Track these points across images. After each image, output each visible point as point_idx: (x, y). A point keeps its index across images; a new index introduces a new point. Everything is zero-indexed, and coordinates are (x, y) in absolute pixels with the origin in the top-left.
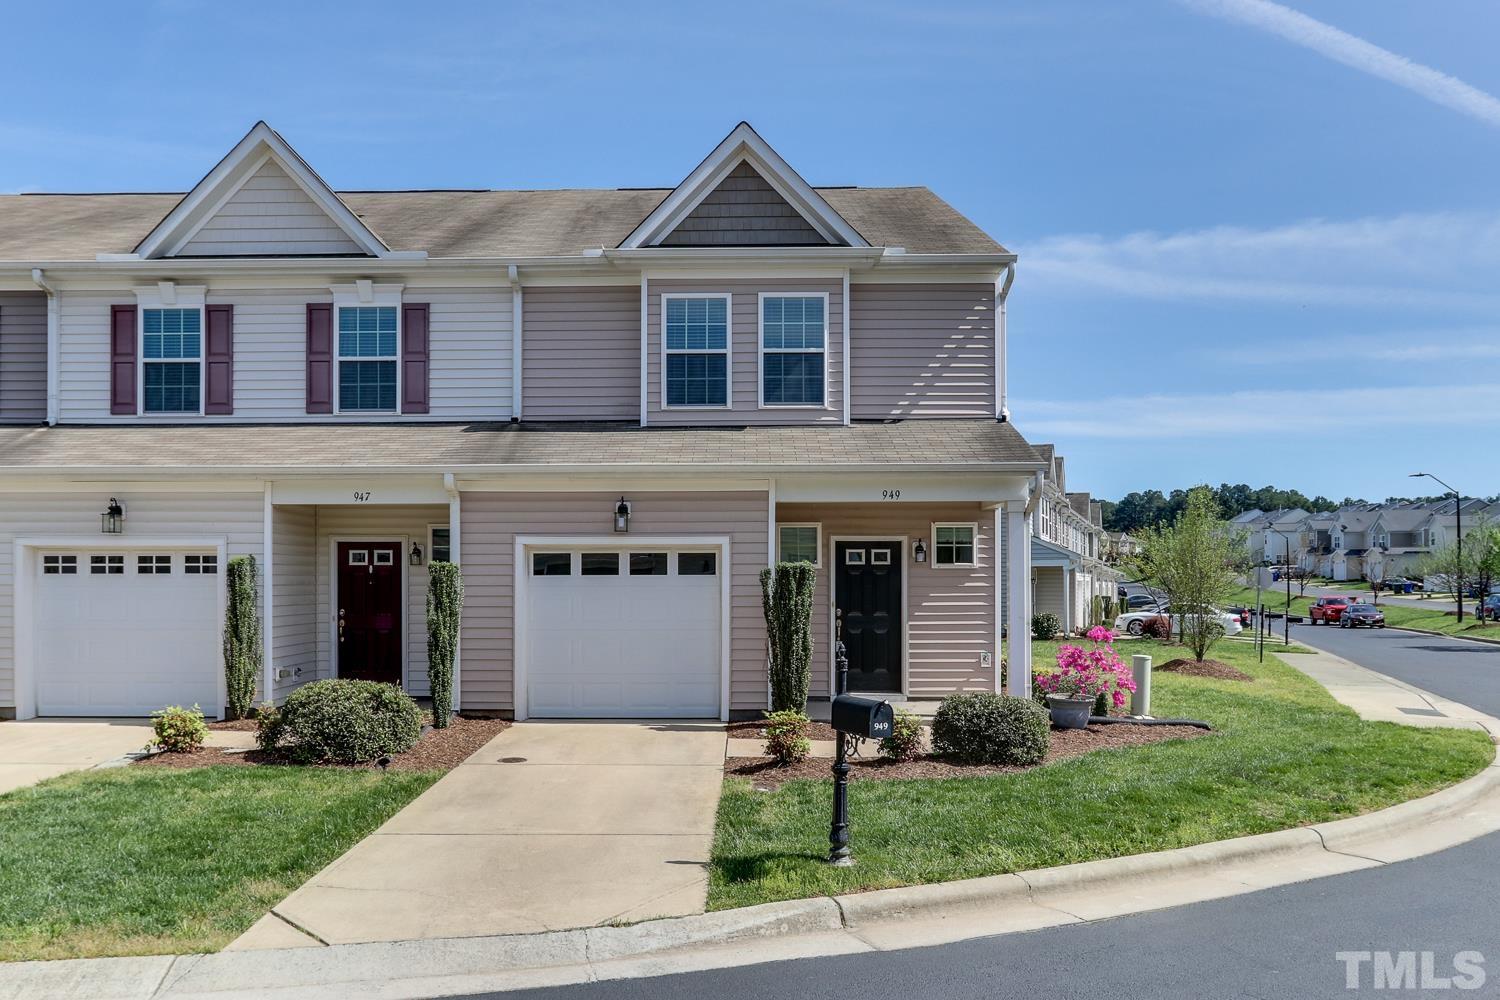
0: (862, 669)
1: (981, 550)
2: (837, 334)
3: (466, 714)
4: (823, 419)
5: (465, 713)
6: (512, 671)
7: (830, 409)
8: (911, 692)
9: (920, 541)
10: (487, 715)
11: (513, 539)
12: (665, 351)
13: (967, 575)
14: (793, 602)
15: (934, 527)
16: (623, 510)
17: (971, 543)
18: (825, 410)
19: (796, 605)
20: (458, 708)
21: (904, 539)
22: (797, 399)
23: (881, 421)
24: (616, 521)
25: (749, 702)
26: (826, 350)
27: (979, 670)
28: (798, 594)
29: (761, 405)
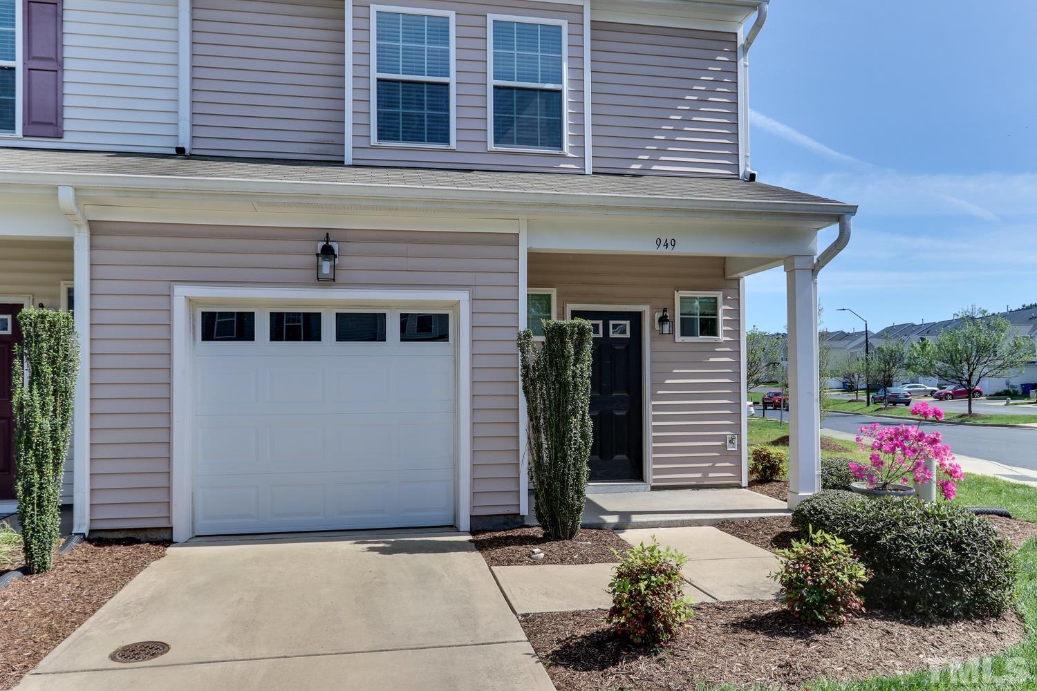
0: (601, 457)
1: (726, 322)
2: (577, 69)
3: (98, 538)
4: (562, 166)
5: (97, 535)
6: (169, 473)
7: (570, 155)
8: (655, 480)
9: (665, 310)
10: (129, 538)
11: (171, 289)
12: (375, 75)
13: (711, 349)
14: (570, 373)
15: (678, 295)
16: (327, 252)
17: (716, 314)
18: (564, 156)
19: (574, 377)
20: (85, 530)
21: (645, 309)
22: (531, 142)
23: (622, 175)
24: (318, 267)
25: (497, 505)
26: (566, 87)
27: (725, 454)
28: (576, 361)
29: (491, 146)
